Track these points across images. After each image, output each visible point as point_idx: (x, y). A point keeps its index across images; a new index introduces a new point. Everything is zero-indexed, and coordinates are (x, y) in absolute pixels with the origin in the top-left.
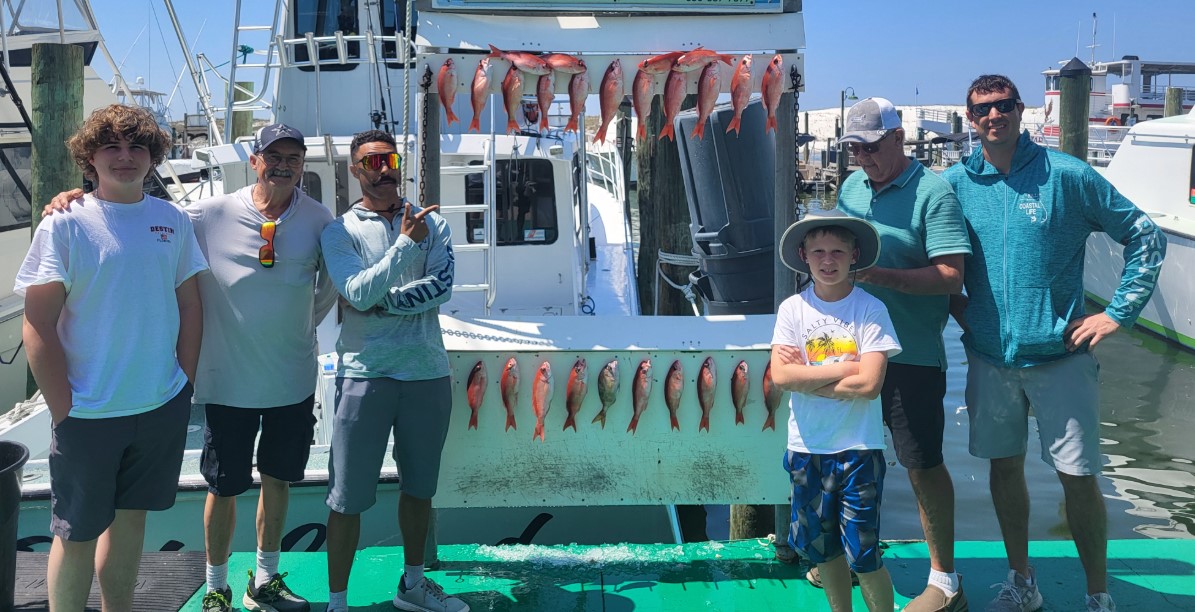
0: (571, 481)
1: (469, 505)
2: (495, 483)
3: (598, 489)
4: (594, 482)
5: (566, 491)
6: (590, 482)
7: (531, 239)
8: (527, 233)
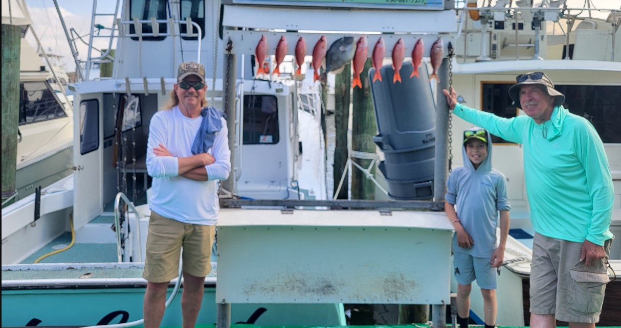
0: (312, 288)
1: (250, 302)
2: (266, 289)
3: (328, 293)
4: (325, 289)
5: (308, 294)
6: (323, 289)
7: (264, 142)
8: (262, 138)
